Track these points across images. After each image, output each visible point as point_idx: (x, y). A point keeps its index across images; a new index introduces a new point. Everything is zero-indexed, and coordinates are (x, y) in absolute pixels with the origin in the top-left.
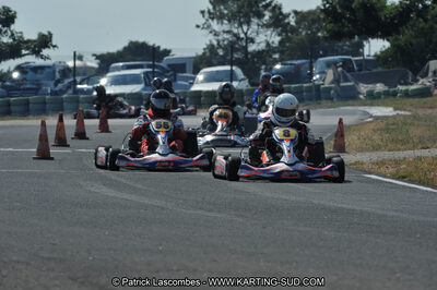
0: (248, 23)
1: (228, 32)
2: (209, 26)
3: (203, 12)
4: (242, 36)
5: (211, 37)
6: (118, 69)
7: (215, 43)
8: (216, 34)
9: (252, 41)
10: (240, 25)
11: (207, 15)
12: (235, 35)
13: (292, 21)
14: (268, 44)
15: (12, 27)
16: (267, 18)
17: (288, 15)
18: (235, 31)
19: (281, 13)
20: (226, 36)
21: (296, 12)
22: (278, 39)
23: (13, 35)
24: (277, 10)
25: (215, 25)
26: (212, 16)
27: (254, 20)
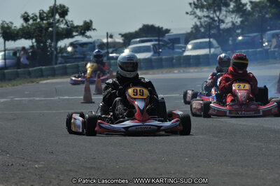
0: (220, 10)
1: (207, 17)
2: (195, 13)
3: (190, 4)
4: (216, 19)
5: (196, 20)
6: (136, 43)
7: (199, 24)
8: (200, 18)
9: (223, 22)
10: (215, 12)
11: (193, 6)
12: (211, 18)
13: (249, 7)
14: (233, 24)
16: (232, 6)
17: (246, 5)
18: (211, 16)
19: (241, 3)
20: (206, 19)
21: (251, 2)
22: (241, 19)
23: (66, 23)
24: (238, 1)
25: (198, 12)
26: (196, 6)
27: (224, 9)
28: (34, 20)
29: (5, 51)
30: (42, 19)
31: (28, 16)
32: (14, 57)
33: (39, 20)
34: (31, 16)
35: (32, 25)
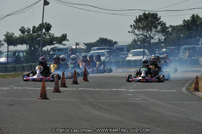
0: (151, 30)
1: (142, 34)
2: (134, 32)
3: (131, 26)
4: (148, 36)
5: (135, 36)
6: (94, 50)
7: (136, 39)
8: (137, 35)
9: (153, 38)
10: (147, 31)
11: (133, 28)
12: (145, 36)
13: (170, 30)
14: (159, 39)
15: (50, 32)
16: (159, 28)
17: (168, 28)
18: (145, 34)
19: (165, 27)
20: (141, 36)
21: (171, 26)
22: (164, 37)
23: (50, 35)
24: (163, 25)
25: (136, 31)
26: (135, 28)
27: (154, 30)
28: (28, 33)
29: (8, 52)
30: (34, 32)
31: (24, 29)
32: (14, 56)
33: (31, 32)
34: (26, 29)
35: (27, 35)
